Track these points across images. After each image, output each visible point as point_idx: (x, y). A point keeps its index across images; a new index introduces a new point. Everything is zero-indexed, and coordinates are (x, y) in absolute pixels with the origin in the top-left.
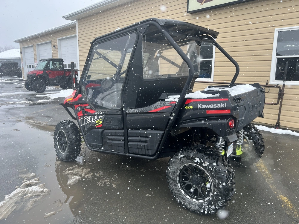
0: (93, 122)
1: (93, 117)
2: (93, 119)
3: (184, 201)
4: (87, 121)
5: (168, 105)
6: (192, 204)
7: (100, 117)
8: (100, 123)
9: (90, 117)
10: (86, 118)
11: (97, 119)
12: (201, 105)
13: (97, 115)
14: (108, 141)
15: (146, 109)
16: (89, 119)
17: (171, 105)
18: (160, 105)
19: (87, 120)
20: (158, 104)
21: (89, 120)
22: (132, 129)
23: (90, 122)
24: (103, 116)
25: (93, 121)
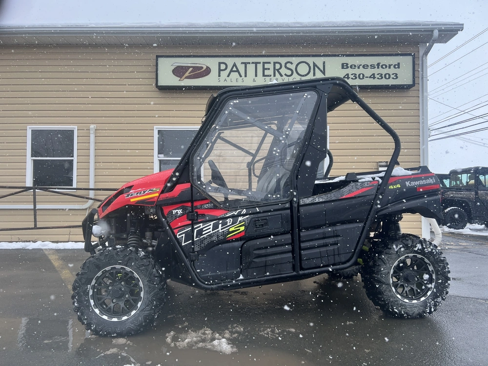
0: (220, 231)
1: (221, 222)
2: (220, 225)
3: (403, 307)
4: (204, 233)
5: (368, 187)
6: (414, 307)
7: (240, 219)
8: (240, 229)
9: (212, 223)
10: (201, 227)
11: (233, 224)
12: (409, 182)
13: (233, 217)
14: (256, 260)
15: (334, 194)
16: (211, 227)
17: (373, 186)
18: (356, 188)
19: (204, 229)
20: (352, 186)
21: (211, 230)
22: (307, 229)
23: (211, 232)
24: (248, 216)
25: (222, 229)
